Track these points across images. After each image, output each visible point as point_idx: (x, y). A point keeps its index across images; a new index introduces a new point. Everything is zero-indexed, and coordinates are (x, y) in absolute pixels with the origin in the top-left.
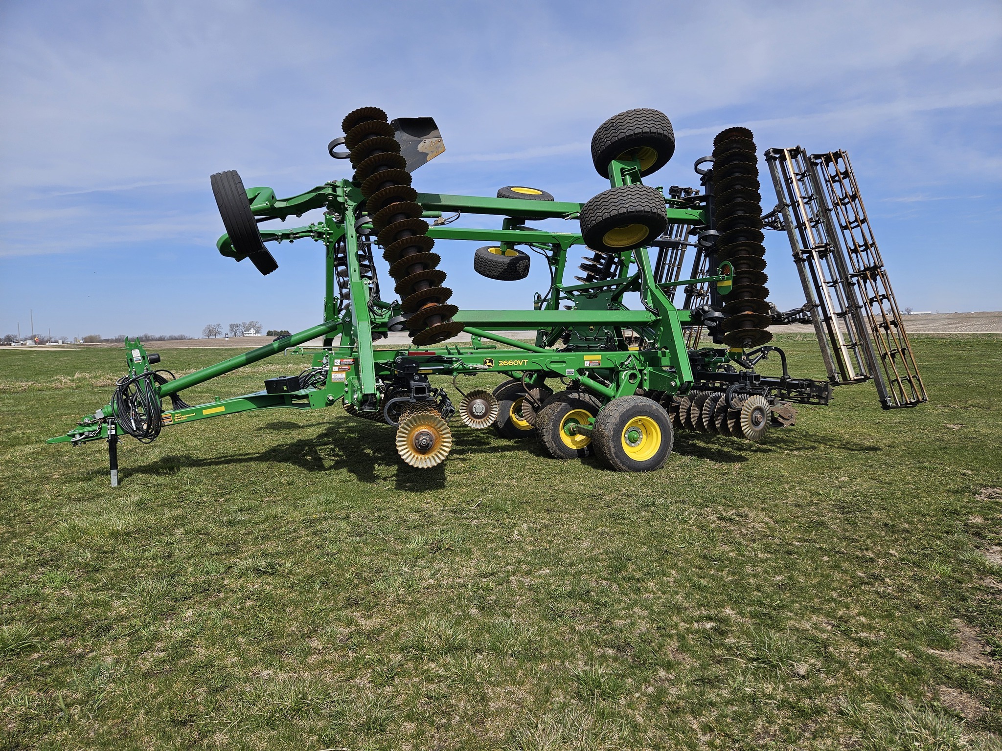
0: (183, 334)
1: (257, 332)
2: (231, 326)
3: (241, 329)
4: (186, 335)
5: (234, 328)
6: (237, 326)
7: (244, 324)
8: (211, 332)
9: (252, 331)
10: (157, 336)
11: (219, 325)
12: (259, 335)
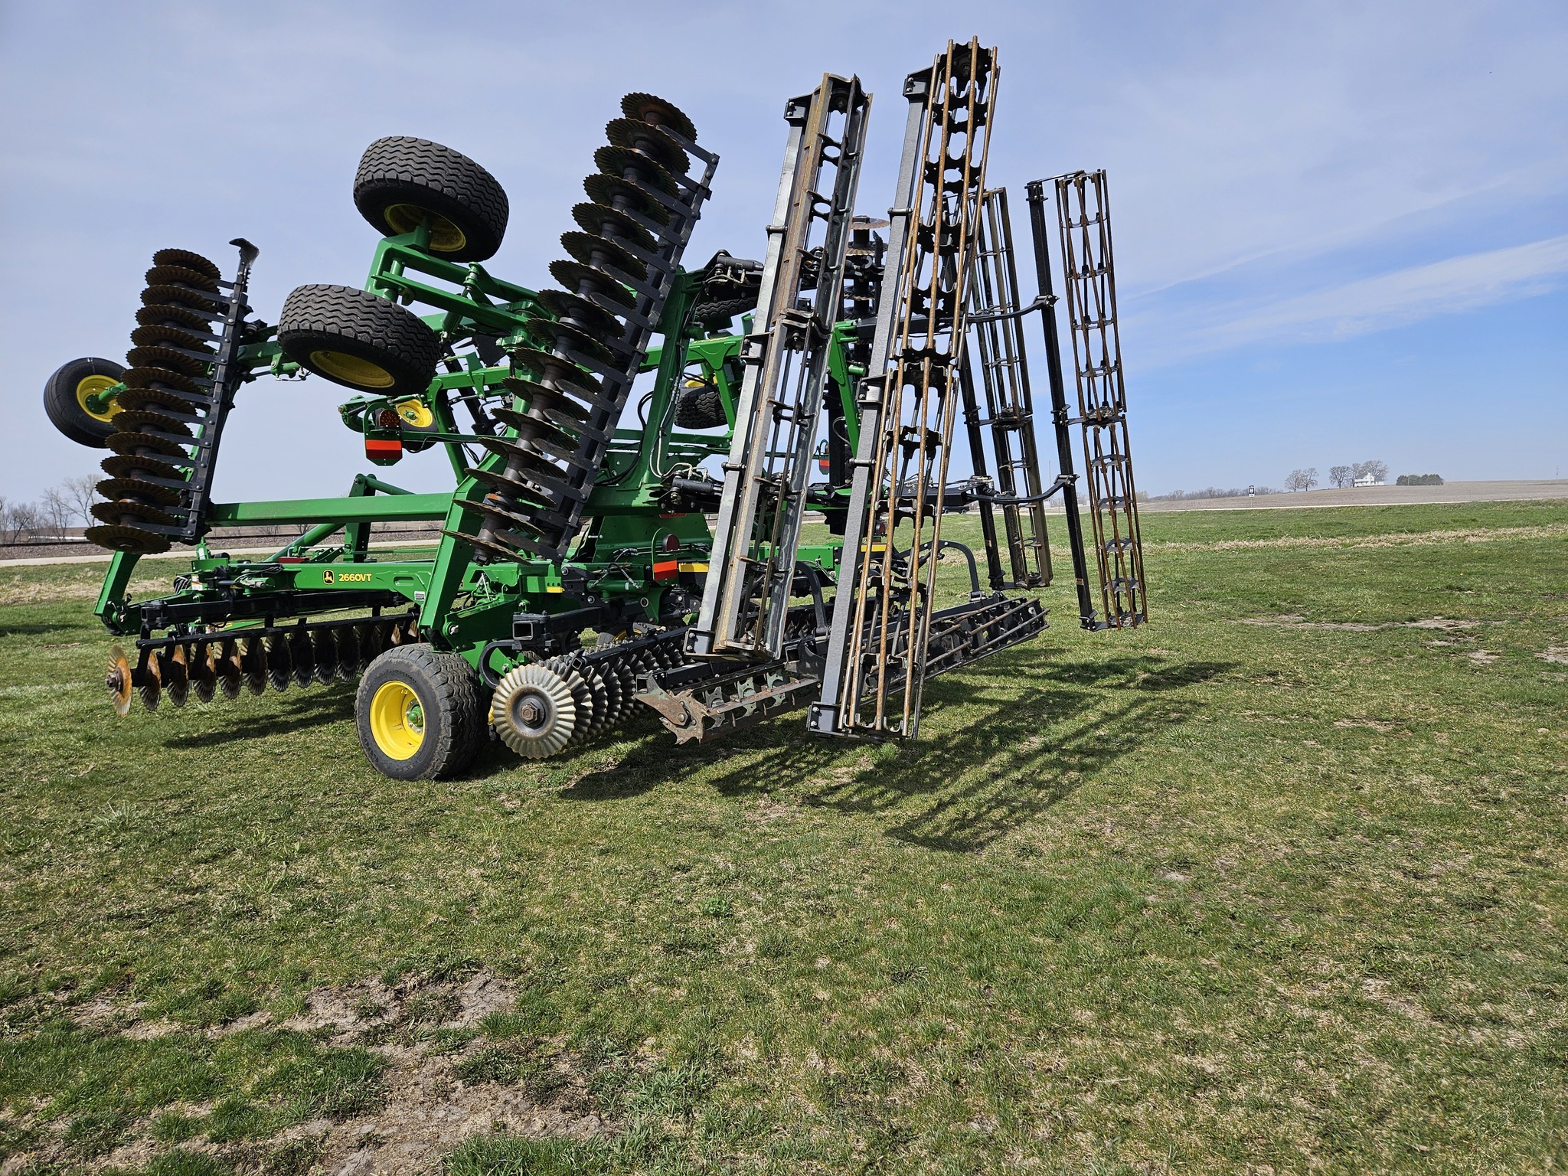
0: (1265, 486)
1: (1378, 478)
2: (1334, 470)
3: (1350, 475)
4: (1270, 487)
5: (1338, 473)
6: (1343, 470)
7: (1355, 466)
8: (1300, 481)
9: (1369, 478)
10: (1226, 490)
11: (1312, 470)
12: (1381, 483)
